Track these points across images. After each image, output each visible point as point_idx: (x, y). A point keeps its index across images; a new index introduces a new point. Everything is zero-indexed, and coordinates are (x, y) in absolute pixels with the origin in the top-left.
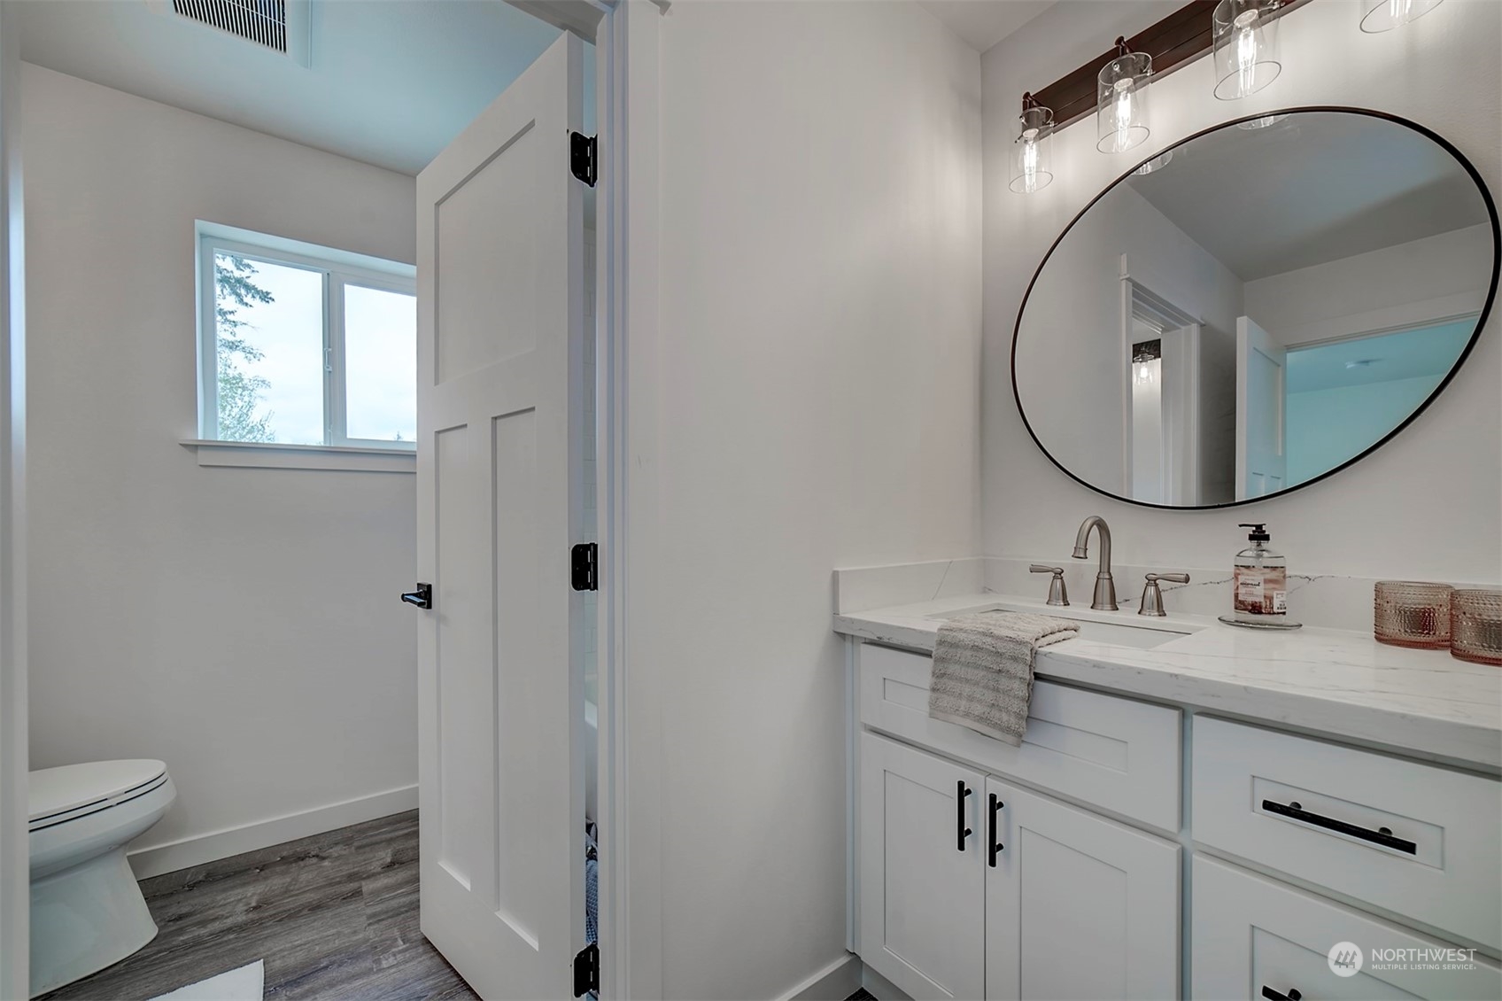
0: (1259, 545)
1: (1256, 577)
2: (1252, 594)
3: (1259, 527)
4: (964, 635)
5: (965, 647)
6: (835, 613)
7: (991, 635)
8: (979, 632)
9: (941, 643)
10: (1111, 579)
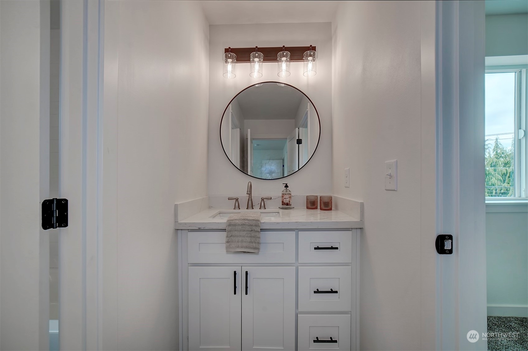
0: (286, 188)
1: (287, 196)
2: (287, 201)
3: (286, 184)
4: (238, 221)
5: (239, 225)
6: (176, 222)
7: (247, 220)
8: (243, 219)
9: (230, 225)
10: (252, 200)
